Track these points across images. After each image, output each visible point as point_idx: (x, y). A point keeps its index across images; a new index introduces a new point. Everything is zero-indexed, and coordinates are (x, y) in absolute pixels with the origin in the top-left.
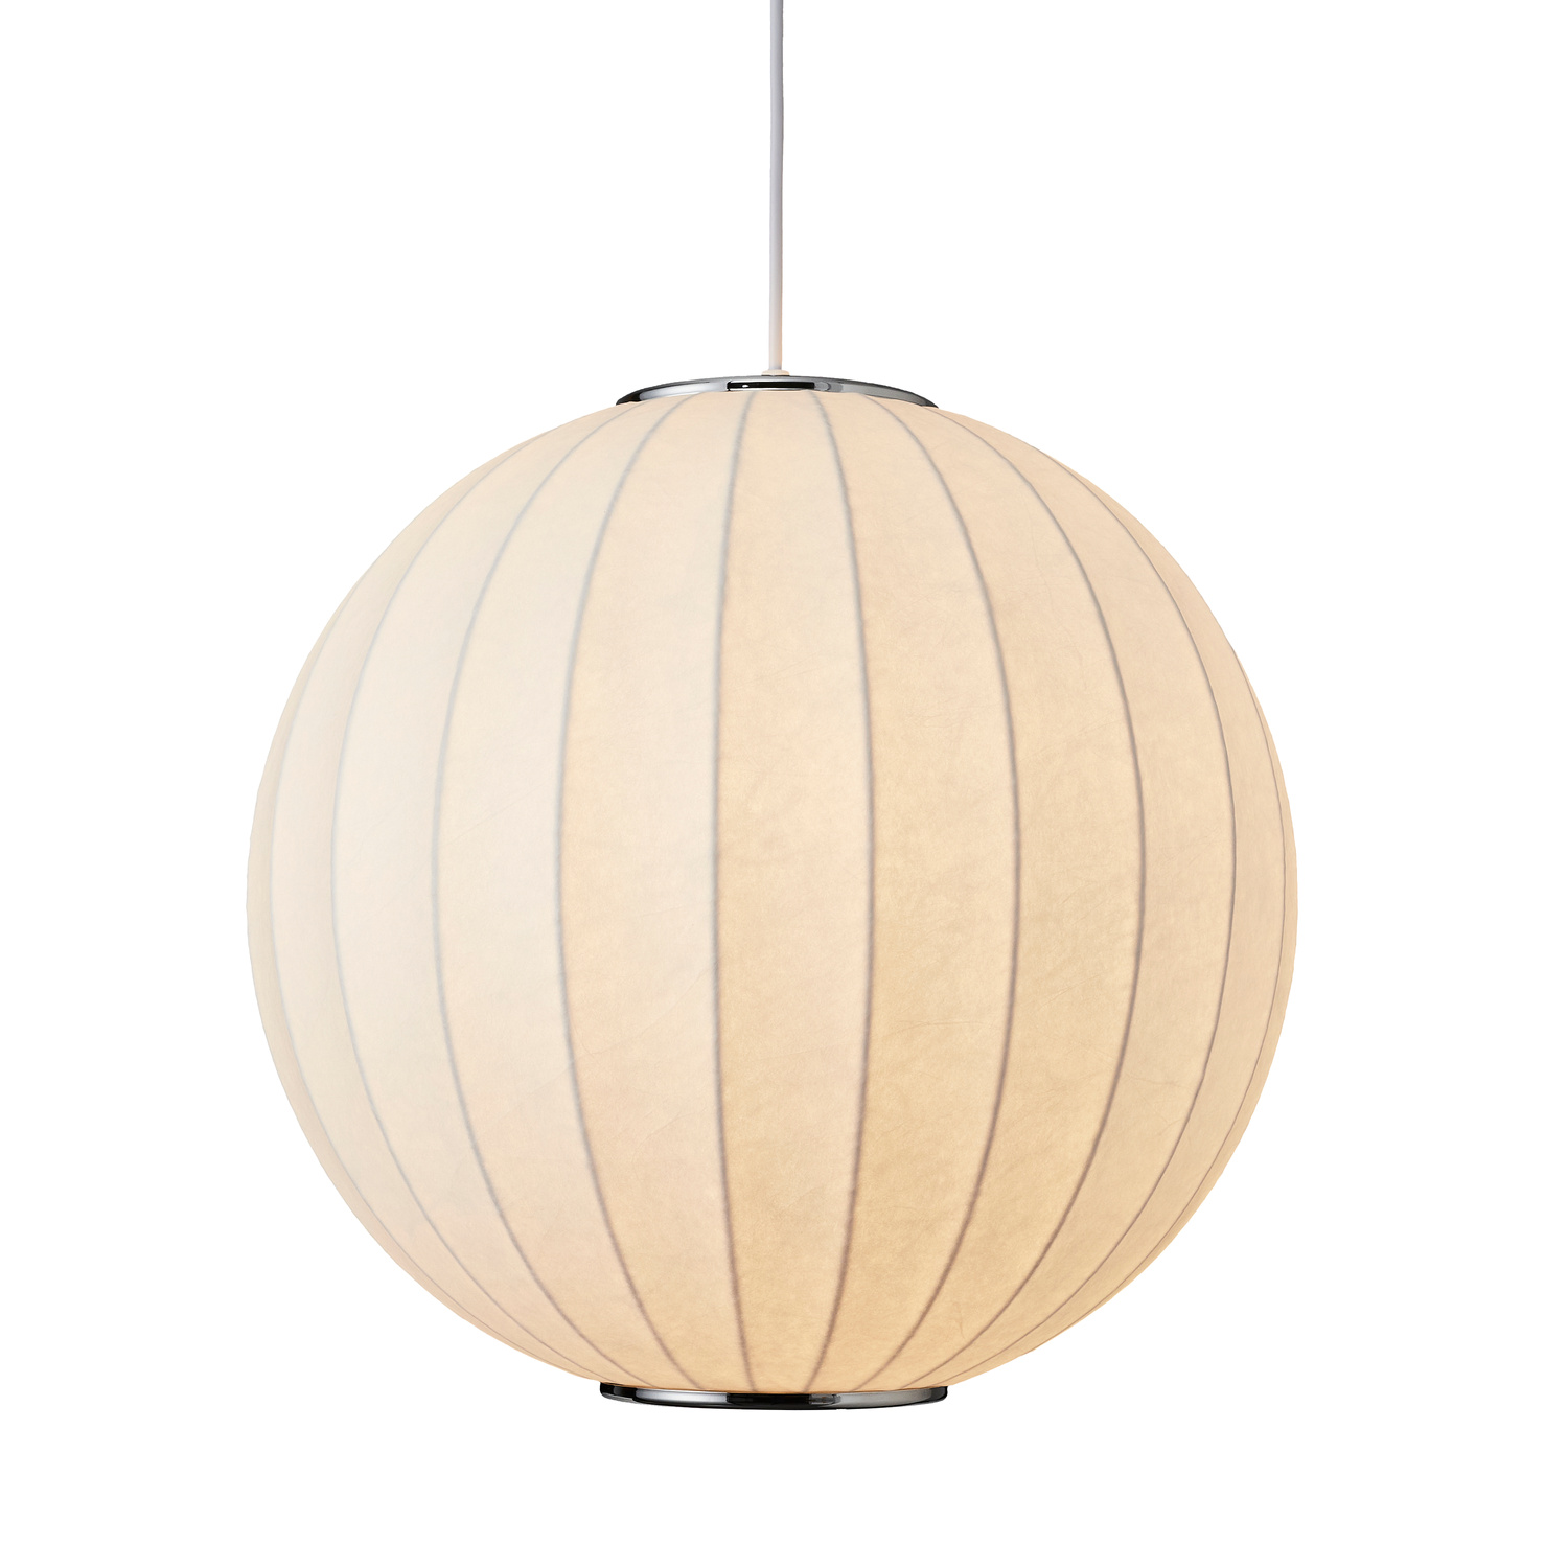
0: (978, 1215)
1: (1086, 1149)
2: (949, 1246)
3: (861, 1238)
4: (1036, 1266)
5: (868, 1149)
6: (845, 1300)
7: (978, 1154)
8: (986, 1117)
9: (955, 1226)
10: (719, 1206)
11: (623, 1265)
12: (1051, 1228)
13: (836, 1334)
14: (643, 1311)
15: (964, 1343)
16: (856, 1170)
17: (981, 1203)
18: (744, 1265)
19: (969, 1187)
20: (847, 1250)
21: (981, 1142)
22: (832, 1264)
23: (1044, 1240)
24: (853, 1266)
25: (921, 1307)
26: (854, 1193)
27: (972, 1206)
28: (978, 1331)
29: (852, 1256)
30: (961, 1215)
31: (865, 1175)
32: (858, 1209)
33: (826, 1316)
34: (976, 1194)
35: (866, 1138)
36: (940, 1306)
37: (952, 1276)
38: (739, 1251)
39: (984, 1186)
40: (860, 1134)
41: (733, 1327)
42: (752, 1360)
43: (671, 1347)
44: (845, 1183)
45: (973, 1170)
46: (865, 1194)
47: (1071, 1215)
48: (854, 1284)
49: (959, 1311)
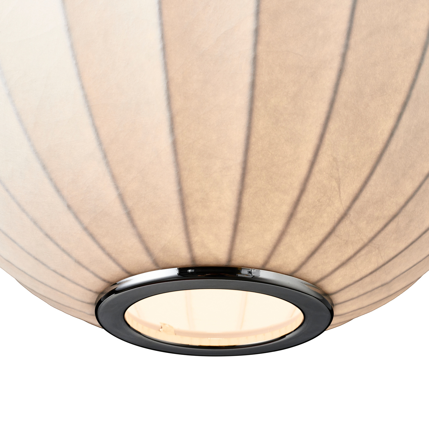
0: (349, 69)
2: (328, 94)
3: (263, 79)
4: (392, 135)
6: (253, 140)
7: (346, 13)
9: (331, 75)
11: (91, 115)
12: (400, 99)
13: (249, 180)
14: (108, 164)
15: (342, 210)
16: (258, 13)
17: (351, 57)
18: (177, 104)
19: (341, 40)
20: (253, 85)
22: (242, 101)
23: (395, 110)
24: (258, 103)
25: (309, 155)
26: (257, 32)
27: (344, 56)
28: (351, 198)
29: (257, 92)
30: (336, 64)
31: (264, 17)
32: (260, 48)
33: (239, 158)
34: (347, 46)
37: (332, 126)
39: (352, 42)
41: (171, 171)
42: (189, 214)
43: (130, 204)
44: (249, 25)
45: (343, 26)
46: (265, 35)
47: (415, 92)
48: (259, 124)
49: (338, 170)
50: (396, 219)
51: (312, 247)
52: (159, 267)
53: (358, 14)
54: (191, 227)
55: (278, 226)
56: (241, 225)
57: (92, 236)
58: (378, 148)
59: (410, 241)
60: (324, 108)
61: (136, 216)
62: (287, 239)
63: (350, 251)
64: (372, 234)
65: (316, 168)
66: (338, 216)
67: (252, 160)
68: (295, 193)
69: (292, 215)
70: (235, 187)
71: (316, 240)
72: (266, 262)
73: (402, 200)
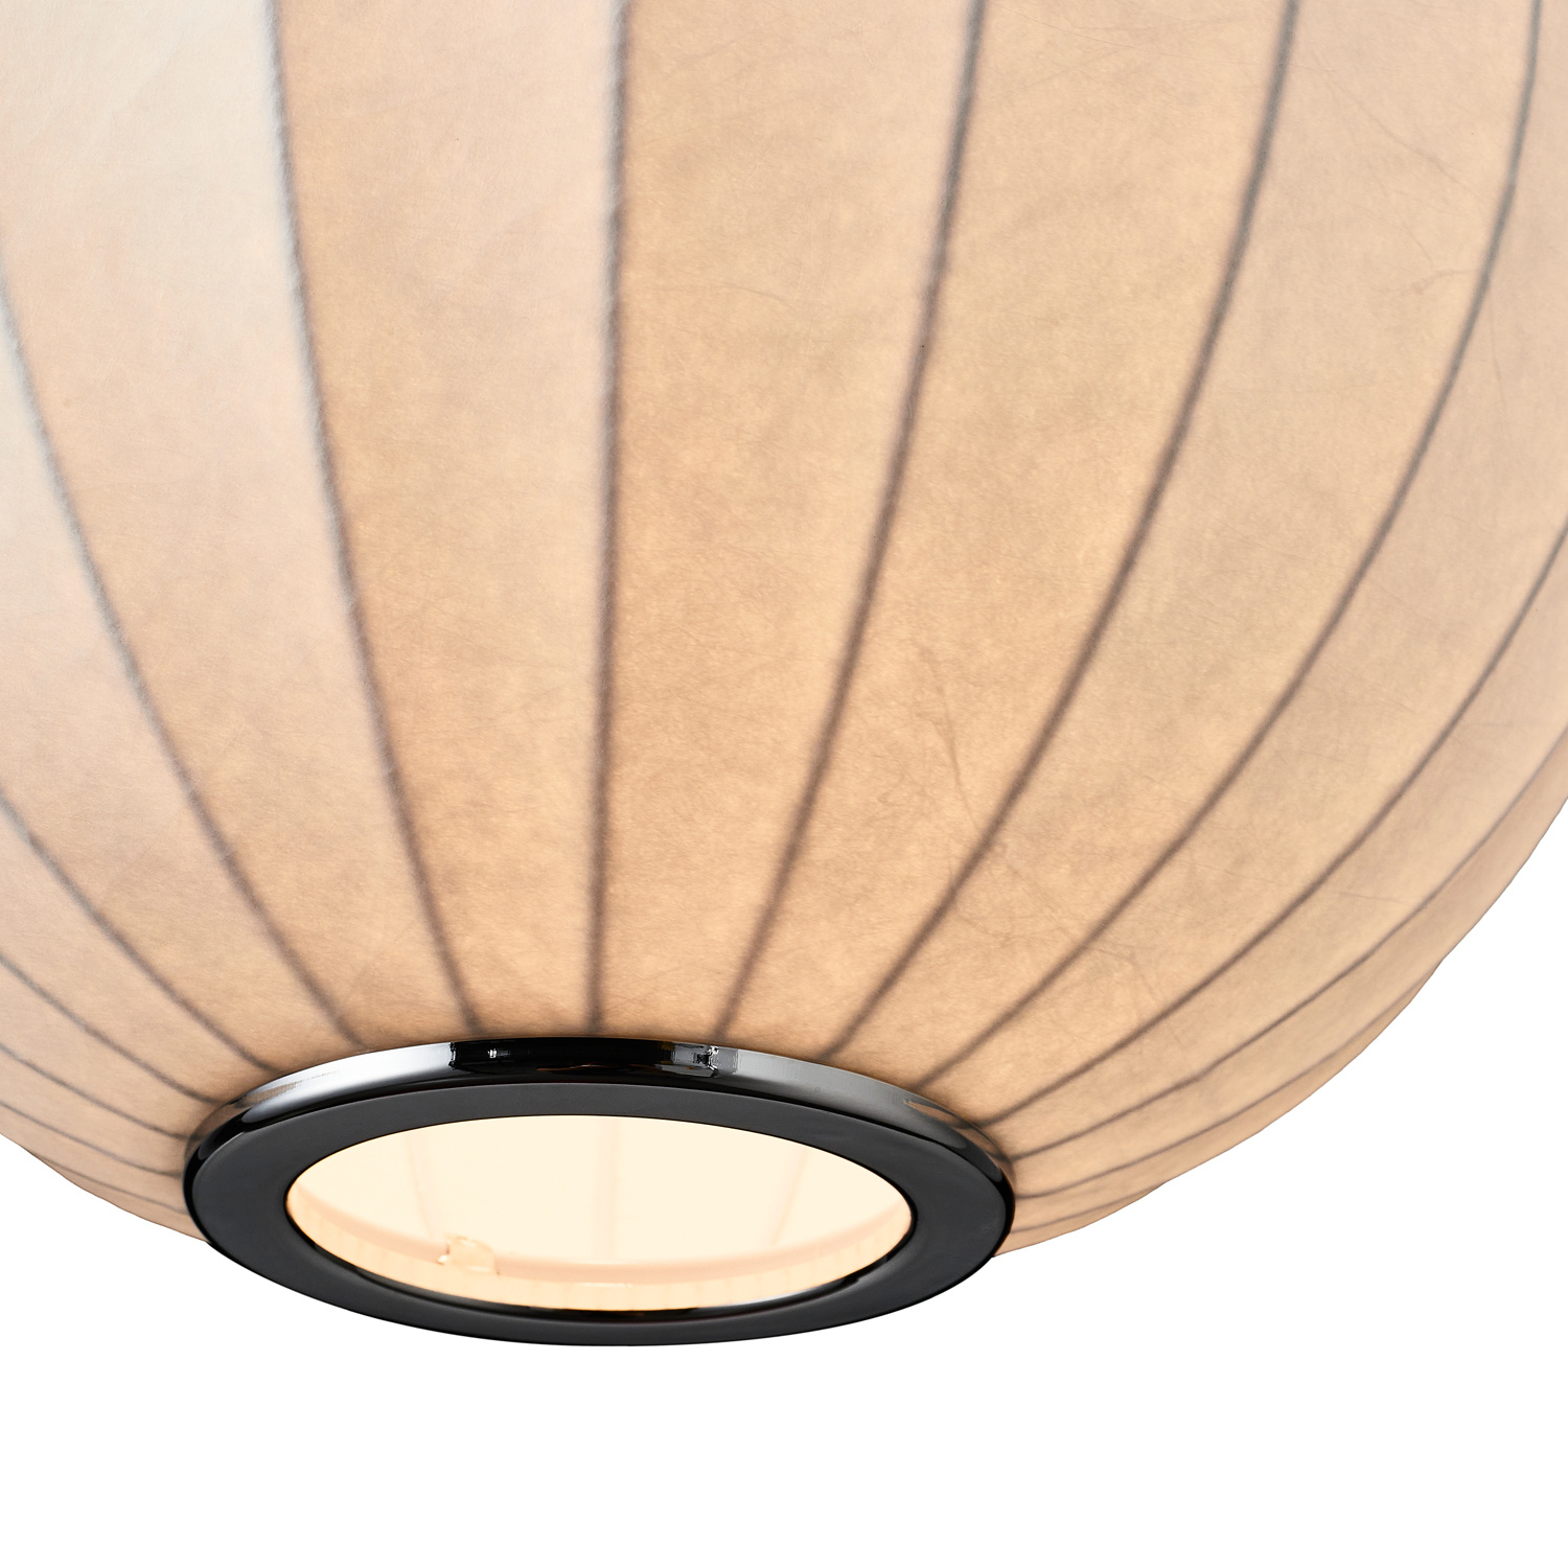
0: (954, 340)
1: (1224, 215)
2: (881, 429)
3: (646, 383)
4: (1128, 564)
5: (646, 97)
6: (627, 595)
7: (934, 147)
8: (949, 47)
9: (891, 362)
10: (280, 281)
11: (78, 527)
12: (1151, 438)
13: (625, 733)
14: (144, 692)
15: (971, 829)
17: (958, 298)
18: (359, 477)
19: (918, 238)
20: (613, 408)
21: (941, 112)
22: (580, 461)
23: (1135, 478)
24: (636, 470)
25: (832, 644)
26: (618, 222)
27: (932, 298)
30: (904, 326)
31: (641, 170)
32: (632, 277)
34: (940, 263)
35: (639, 62)
36: (884, 663)
37: (905, 540)
38: (339, 427)
39: (960, 245)
40: (624, 49)
41: (355, 710)
42: (432, 855)
43: (230, 827)
44: (591, 199)
45: (925, 192)
46: (646, 229)
47: (1203, 412)
48: (645, 542)
49: (940, 690)
50: (1182, 856)
51: (882, 962)
52: (359, 1044)
53: (976, 151)
54: (446, 903)
55: (749, 890)
56: (616, 890)
57: (120, 939)
58: (1081, 610)
59: (1252, 929)
60: (870, 477)
61: (258, 868)
62: (786, 937)
63: (1027, 974)
64: (1098, 911)
65: (861, 688)
66: (959, 851)
67: (631, 666)
68: (794, 777)
69: (791, 854)
70: (581, 761)
71: (892, 938)
72: (728, 1017)
73: (1195, 792)
